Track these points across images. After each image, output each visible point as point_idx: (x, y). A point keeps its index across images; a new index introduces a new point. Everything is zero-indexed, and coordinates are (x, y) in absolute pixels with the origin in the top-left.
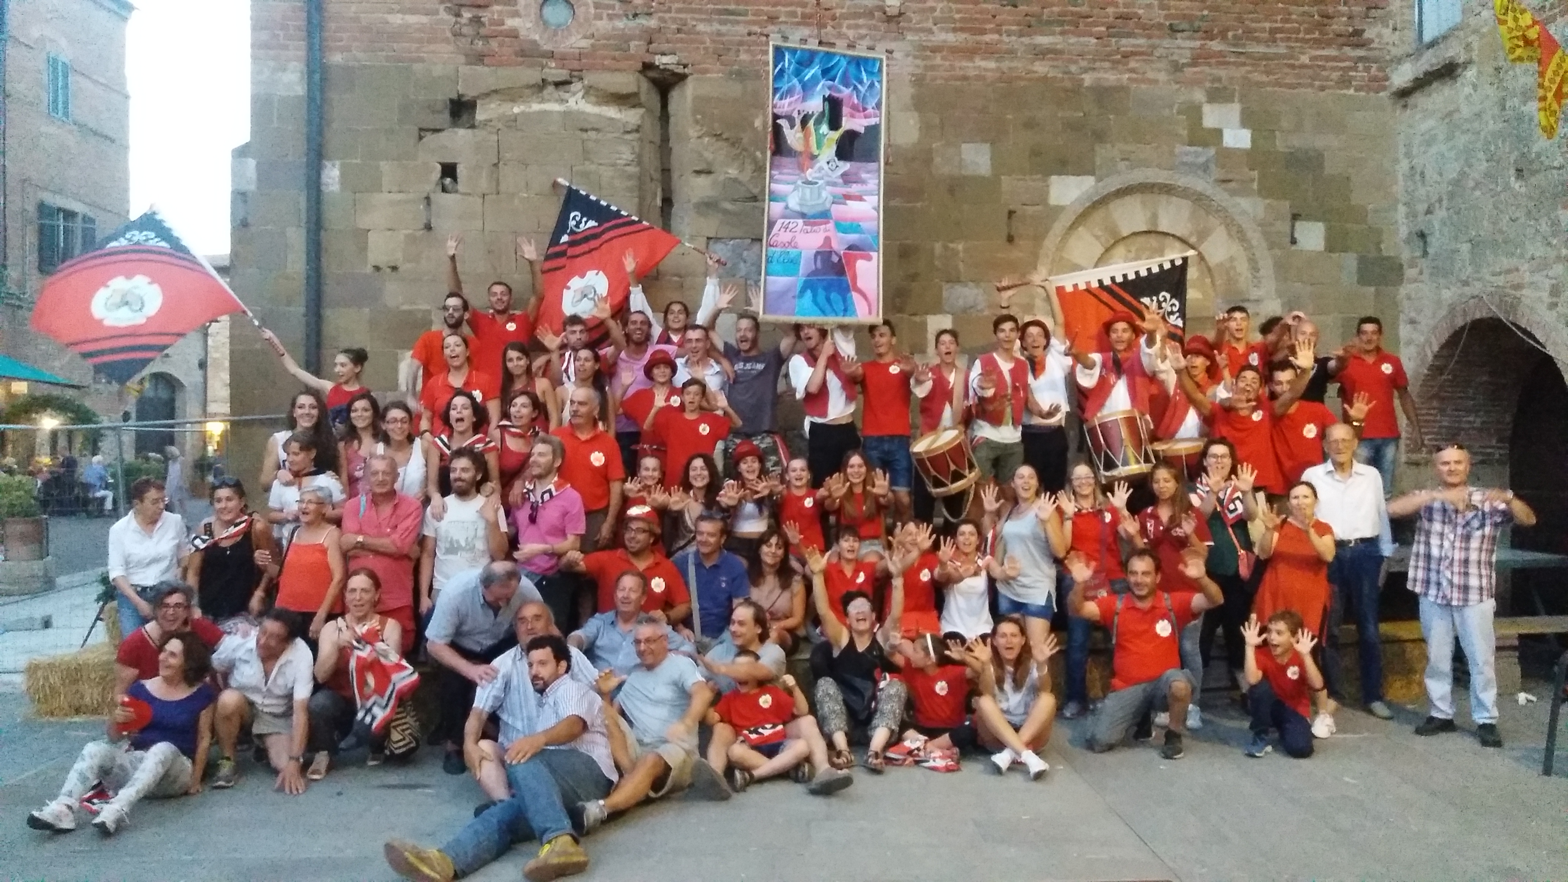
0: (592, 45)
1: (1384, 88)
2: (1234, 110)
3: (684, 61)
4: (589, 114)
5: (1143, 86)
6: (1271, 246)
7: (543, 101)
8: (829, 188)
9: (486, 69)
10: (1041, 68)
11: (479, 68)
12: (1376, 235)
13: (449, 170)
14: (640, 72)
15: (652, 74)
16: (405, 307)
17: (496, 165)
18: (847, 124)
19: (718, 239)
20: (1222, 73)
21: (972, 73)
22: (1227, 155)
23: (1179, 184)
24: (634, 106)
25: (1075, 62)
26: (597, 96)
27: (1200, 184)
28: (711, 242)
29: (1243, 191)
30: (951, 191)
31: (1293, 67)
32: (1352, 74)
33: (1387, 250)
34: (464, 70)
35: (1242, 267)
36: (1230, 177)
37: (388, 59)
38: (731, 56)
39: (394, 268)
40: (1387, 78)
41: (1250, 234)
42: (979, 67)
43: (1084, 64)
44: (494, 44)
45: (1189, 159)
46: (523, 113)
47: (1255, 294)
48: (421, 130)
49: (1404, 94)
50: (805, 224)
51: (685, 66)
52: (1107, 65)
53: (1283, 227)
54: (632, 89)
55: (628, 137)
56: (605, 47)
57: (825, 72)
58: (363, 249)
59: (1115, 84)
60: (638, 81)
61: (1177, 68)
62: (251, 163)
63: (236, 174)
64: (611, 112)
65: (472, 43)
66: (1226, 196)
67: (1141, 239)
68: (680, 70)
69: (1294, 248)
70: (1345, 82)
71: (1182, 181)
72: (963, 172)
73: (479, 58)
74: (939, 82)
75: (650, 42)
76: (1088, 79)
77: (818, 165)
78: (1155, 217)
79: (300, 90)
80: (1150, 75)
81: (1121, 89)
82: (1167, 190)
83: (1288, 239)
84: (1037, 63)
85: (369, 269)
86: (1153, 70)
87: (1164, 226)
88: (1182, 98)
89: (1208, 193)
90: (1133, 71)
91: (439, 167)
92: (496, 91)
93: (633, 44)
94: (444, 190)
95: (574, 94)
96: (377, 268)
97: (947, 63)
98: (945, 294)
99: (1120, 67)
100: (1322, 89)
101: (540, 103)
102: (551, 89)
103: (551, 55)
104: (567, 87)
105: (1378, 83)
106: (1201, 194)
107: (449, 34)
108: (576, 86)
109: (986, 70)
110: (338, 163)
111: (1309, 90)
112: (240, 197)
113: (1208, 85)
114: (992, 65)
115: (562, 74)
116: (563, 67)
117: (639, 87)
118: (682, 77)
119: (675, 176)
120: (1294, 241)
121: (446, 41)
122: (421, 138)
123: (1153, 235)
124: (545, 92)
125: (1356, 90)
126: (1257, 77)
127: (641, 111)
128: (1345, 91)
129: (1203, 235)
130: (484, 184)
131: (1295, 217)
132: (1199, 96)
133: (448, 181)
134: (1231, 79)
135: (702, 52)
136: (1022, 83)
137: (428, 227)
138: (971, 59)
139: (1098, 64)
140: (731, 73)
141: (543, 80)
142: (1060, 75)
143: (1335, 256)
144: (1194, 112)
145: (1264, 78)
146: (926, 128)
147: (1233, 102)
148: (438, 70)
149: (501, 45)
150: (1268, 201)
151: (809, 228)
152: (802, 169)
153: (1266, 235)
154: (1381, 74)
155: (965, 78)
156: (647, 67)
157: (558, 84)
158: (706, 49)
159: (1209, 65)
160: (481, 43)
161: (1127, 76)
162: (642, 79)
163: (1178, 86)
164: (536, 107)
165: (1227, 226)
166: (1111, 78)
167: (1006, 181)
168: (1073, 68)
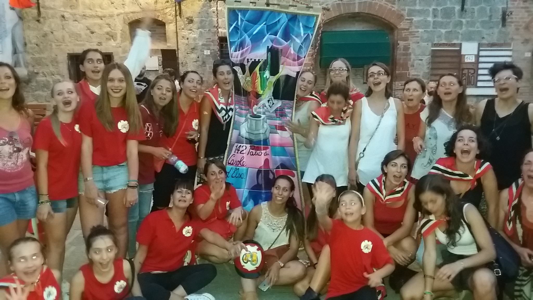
8: (268, 121)
18: (284, 70)
50: (252, 148)
57: (269, 28)
77: (261, 103)
151: (254, 151)
152: (250, 105)
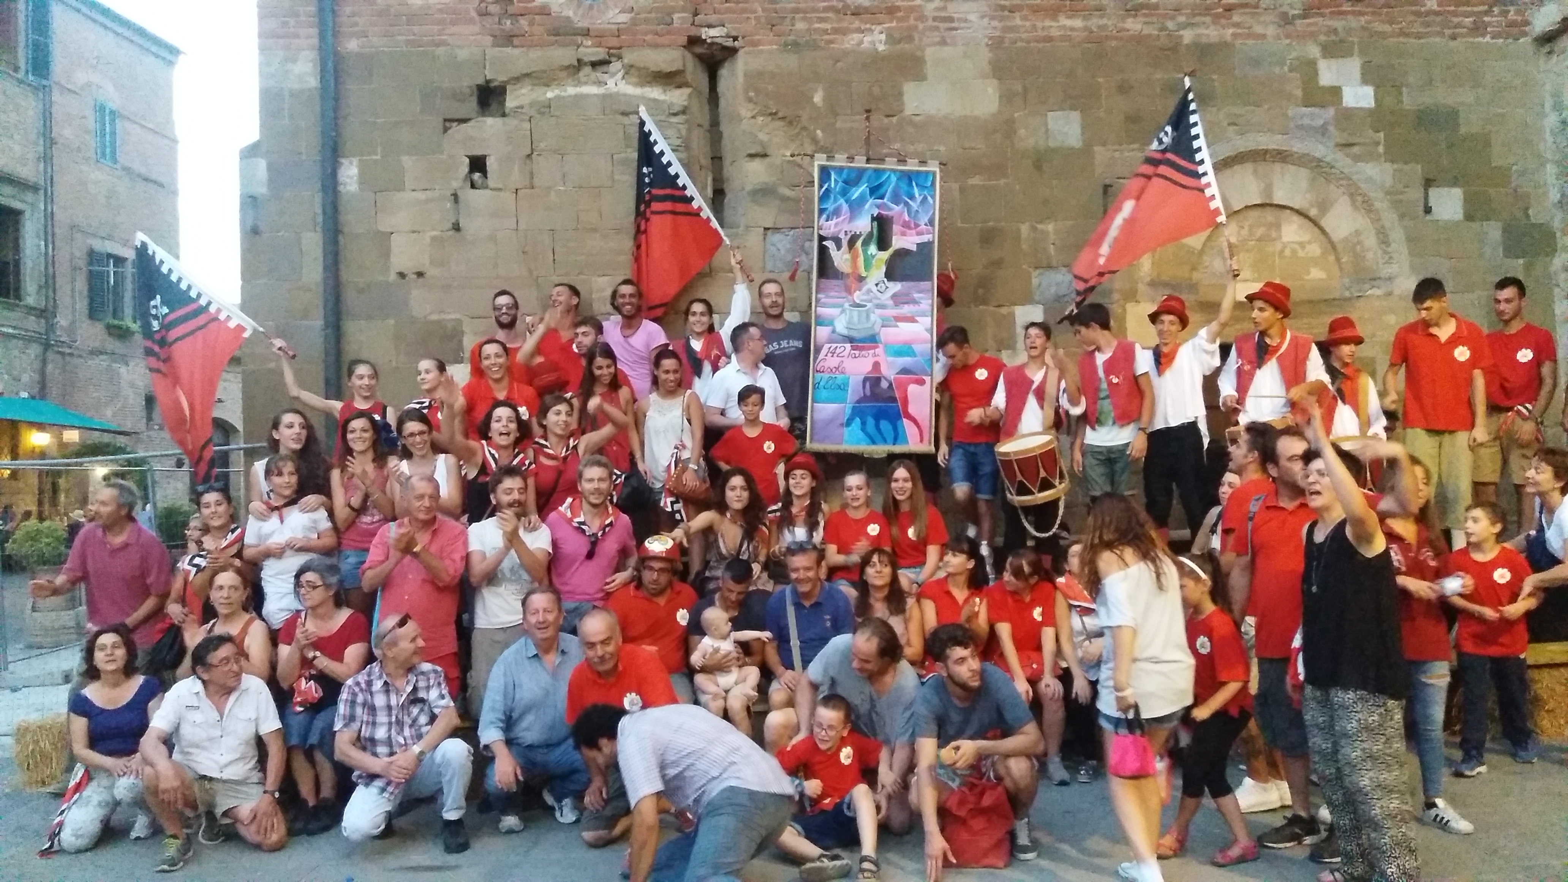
0: (632, 19)
1: (1525, 34)
2: (1353, 66)
3: (734, 34)
4: (630, 96)
5: (1250, 42)
6: (1402, 216)
7: (579, 83)
9: (517, 51)
10: (1134, 25)
11: (509, 50)
12: (1522, 201)
13: (478, 164)
14: (684, 47)
15: (699, 50)
16: (434, 317)
17: (529, 156)
19: (777, 229)
20: (1338, 24)
21: (1055, 33)
22: (1347, 116)
23: (1295, 149)
24: (679, 87)
25: (1173, 18)
26: (639, 76)
27: (1320, 150)
28: (769, 232)
29: (1369, 156)
30: (1038, 166)
31: (1418, 14)
32: (1486, 19)
33: (1536, 215)
34: (493, 52)
35: (1370, 241)
36: (1351, 140)
37: (408, 42)
38: (785, 27)
39: (420, 274)
40: (1527, 23)
41: (1378, 205)
42: (1064, 27)
43: (1182, 19)
44: (523, 22)
45: (1306, 121)
46: (558, 98)
47: (1387, 271)
48: (445, 120)
49: (1548, 39)
51: (735, 39)
52: (1208, 19)
53: (1415, 194)
54: (676, 66)
55: (674, 120)
56: (646, 21)
58: (386, 253)
59: (1217, 40)
60: (684, 58)
61: (1286, 20)
62: (261, 165)
63: (246, 177)
64: (655, 93)
65: (500, 23)
66: (1348, 161)
67: (1255, 213)
68: (729, 43)
69: (1428, 217)
70: (1478, 29)
71: (1297, 147)
72: (1052, 144)
73: (508, 39)
74: (1019, 44)
75: (696, 14)
76: (1188, 36)
78: (1268, 190)
79: (313, 82)
80: (1258, 29)
81: (1224, 45)
82: (1281, 156)
83: (1421, 208)
84: (1130, 20)
85: (393, 277)
86: (1259, 22)
87: (1279, 198)
88: (1294, 54)
89: (1328, 159)
90: (1237, 25)
91: (467, 160)
92: (527, 75)
93: (676, 16)
94: (473, 186)
95: (613, 75)
96: (402, 275)
97: (1028, 24)
98: (1035, 281)
99: (1223, 21)
100: (1454, 37)
101: (576, 86)
102: (587, 69)
103: (586, 33)
104: (604, 68)
105: (1518, 28)
106: (1320, 160)
107: (474, 14)
108: (616, 66)
109: (1072, 29)
110: (355, 161)
111: (1438, 40)
112: (250, 202)
113: (1322, 38)
114: (1078, 23)
115: (600, 53)
116: (600, 45)
117: (684, 65)
118: (733, 51)
119: (727, 163)
120: (1428, 210)
121: (471, 21)
122: (446, 130)
123: (1268, 209)
124: (581, 74)
125: (1493, 38)
126: (1378, 27)
127: (687, 91)
128: (1480, 39)
129: (1324, 206)
130: (517, 178)
131: (1429, 183)
132: (1314, 51)
133: (477, 176)
134: (1349, 31)
135: (753, 22)
136: (1114, 43)
137: (457, 227)
138: (1054, 18)
139: (1198, 19)
140: (786, 45)
141: (579, 61)
142: (1156, 33)
143: (1476, 225)
144: (1309, 69)
145: (1387, 28)
146: (1007, 98)
147: (1352, 55)
148: (463, 54)
149: (531, 23)
150: (1395, 166)
153: (1396, 204)
154: (1520, 18)
155: (1049, 39)
156: (693, 41)
157: (594, 65)
158: (757, 19)
159: (1322, 15)
160: (508, 22)
161: (1231, 31)
162: (689, 56)
163: (1288, 41)
164: (571, 91)
165: (1351, 196)
166: (1211, 33)
167: (1100, 153)
168: (1170, 25)
